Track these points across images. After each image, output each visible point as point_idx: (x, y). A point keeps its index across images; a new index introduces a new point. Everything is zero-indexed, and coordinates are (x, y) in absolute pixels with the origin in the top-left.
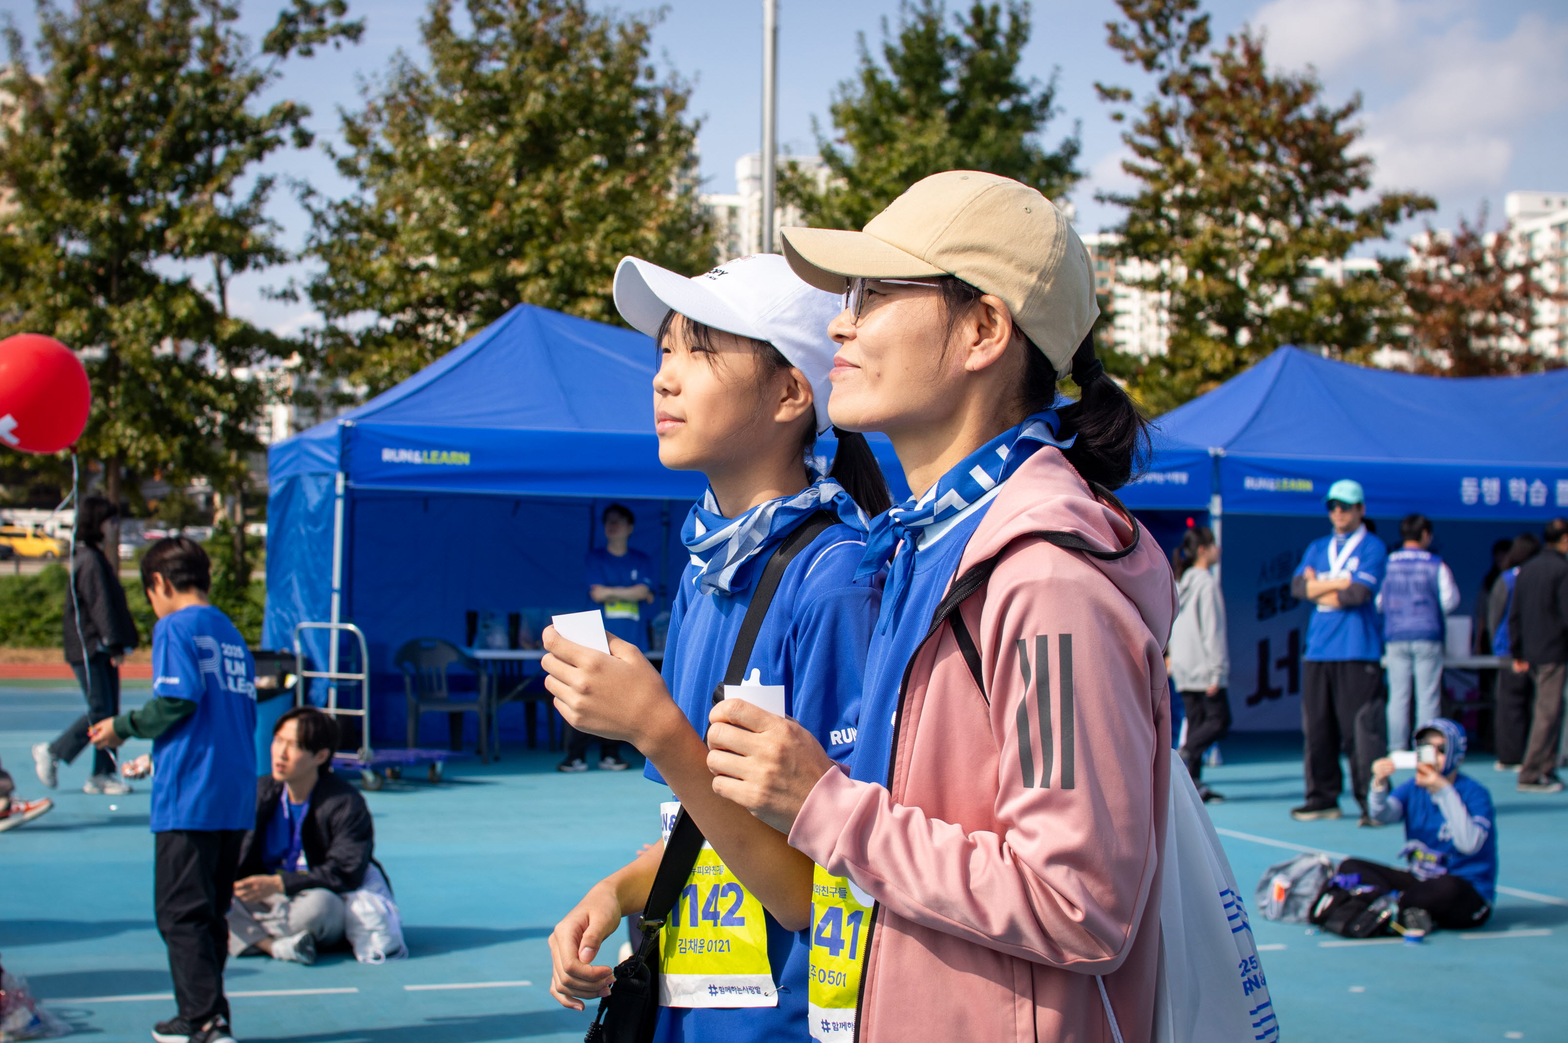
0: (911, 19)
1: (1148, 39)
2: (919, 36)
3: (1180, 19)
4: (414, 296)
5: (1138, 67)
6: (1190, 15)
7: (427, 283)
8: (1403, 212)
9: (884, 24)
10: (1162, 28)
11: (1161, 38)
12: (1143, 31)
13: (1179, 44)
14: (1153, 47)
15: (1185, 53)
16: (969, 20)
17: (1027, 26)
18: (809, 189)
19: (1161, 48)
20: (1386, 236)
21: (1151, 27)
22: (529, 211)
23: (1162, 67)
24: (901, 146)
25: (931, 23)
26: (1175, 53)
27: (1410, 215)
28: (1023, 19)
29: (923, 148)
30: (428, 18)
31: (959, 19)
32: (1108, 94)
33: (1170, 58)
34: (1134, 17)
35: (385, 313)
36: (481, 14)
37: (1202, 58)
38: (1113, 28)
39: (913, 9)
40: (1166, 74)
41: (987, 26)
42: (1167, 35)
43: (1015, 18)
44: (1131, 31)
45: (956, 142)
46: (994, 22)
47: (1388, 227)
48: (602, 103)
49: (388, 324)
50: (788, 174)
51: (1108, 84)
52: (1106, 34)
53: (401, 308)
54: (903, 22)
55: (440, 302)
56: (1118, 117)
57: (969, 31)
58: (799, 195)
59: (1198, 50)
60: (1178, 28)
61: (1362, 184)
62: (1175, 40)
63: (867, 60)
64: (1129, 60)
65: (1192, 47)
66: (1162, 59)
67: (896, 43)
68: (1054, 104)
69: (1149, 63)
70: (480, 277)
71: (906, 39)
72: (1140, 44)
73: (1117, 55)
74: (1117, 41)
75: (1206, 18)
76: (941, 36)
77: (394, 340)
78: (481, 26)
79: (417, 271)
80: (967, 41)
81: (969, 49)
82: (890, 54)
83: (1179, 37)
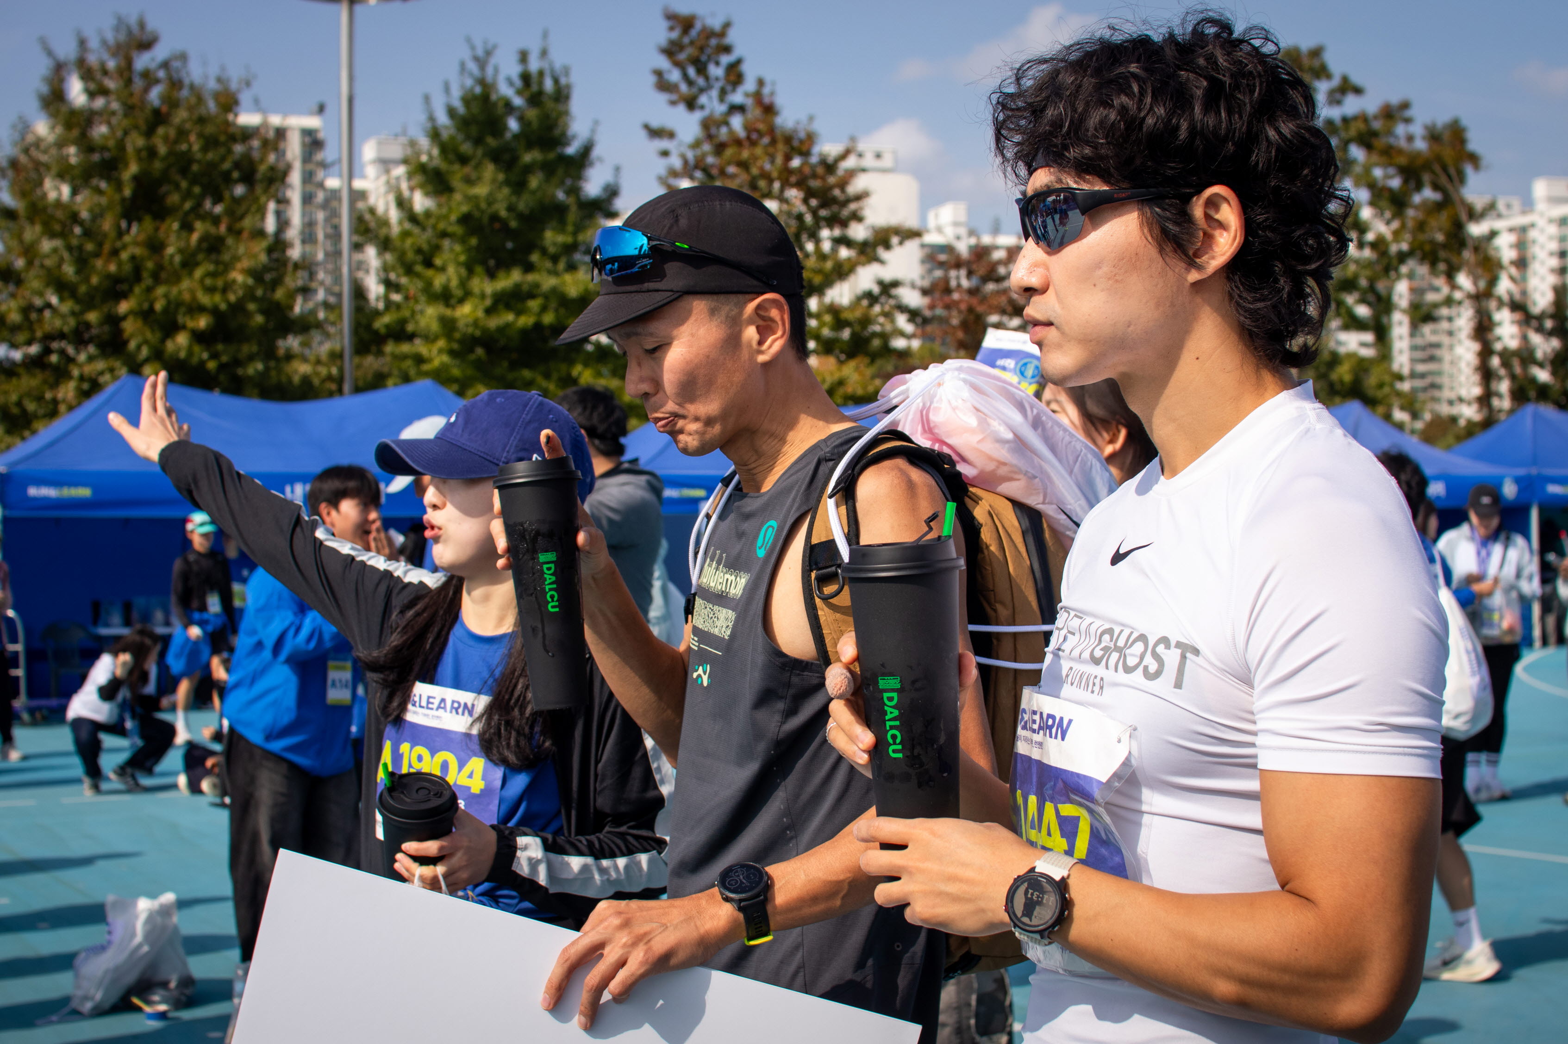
0: (469, 82)
1: (690, 83)
2: (475, 98)
3: (717, 63)
4: (39, 334)
5: (681, 108)
6: (725, 59)
7: (50, 322)
8: (895, 240)
9: (447, 89)
10: (702, 70)
11: (701, 81)
12: (685, 77)
13: (718, 85)
14: (694, 90)
15: (723, 93)
16: (518, 83)
17: (568, 87)
18: (383, 231)
19: (702, 90)
20: (881, 262)
21: (691, 71)
22: (133, 258)
23: (702, 107)
24: (458, 197)
25: (487, 86)
26: (715, 93)
27: (901, 243)
28: (563, 81)
29: (476, 197)
30: (45, 89)
31: (510, 83)
32: (655, 133)
33: (710, 98)
34: (677, 64)
35: (14, 346)
36: (92, 86)
37: (737, 98)
38: (659, 73)
39: (471, 75)
40: (706, 113)
41: (534, 88)
42: (707, 78)
43: (556, 81)
44: (675, 76)
45: (506, 191)
46: (541, 83)
47: (881, 252)
48: (199, 162)
49: (17, 355)
50: (368, 217)
51: (655, 124)
52: (652, 79)
53: (29, 343)
54: (462, 86)
55: (62, 336)
56: (665, 154)
57: (519, 93)
58: (377, 237)
59: (734, 90)
60: (716, 71)
61: (857, 217)
62: (712, 82)
63: (432, 118)
64: (673, 103)
65: (729, 88)
66: (703, 99)
67: (458, 104)
68: (596, 152)
69: (691, 104)
70: (92, 317)
71: (467, 100)
72: (684, 88)
73: (663, 98)
74: (663, 85)
75: (739, 62)
76: (494, 97)
77: (21, 371)
78: (91, 95)
79: (40, 311)
80: (518, 101)
81: (519, 108)
82: (451, 112)
83: (717, 79)
